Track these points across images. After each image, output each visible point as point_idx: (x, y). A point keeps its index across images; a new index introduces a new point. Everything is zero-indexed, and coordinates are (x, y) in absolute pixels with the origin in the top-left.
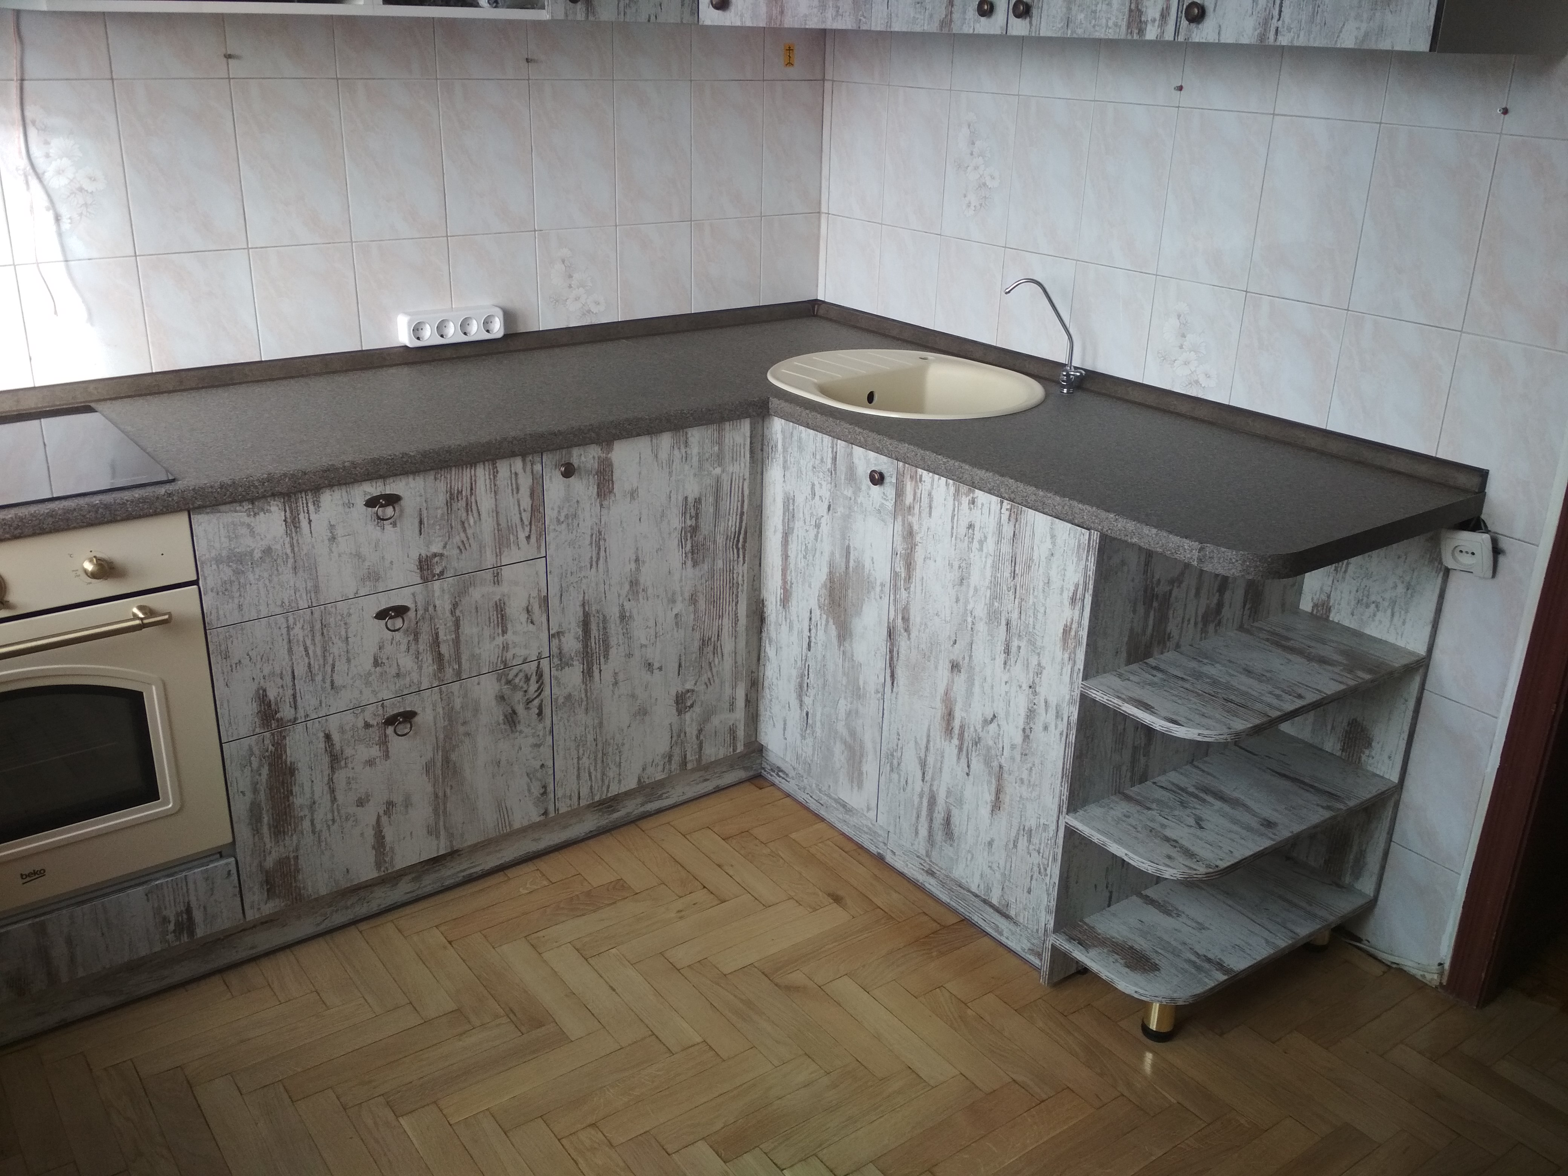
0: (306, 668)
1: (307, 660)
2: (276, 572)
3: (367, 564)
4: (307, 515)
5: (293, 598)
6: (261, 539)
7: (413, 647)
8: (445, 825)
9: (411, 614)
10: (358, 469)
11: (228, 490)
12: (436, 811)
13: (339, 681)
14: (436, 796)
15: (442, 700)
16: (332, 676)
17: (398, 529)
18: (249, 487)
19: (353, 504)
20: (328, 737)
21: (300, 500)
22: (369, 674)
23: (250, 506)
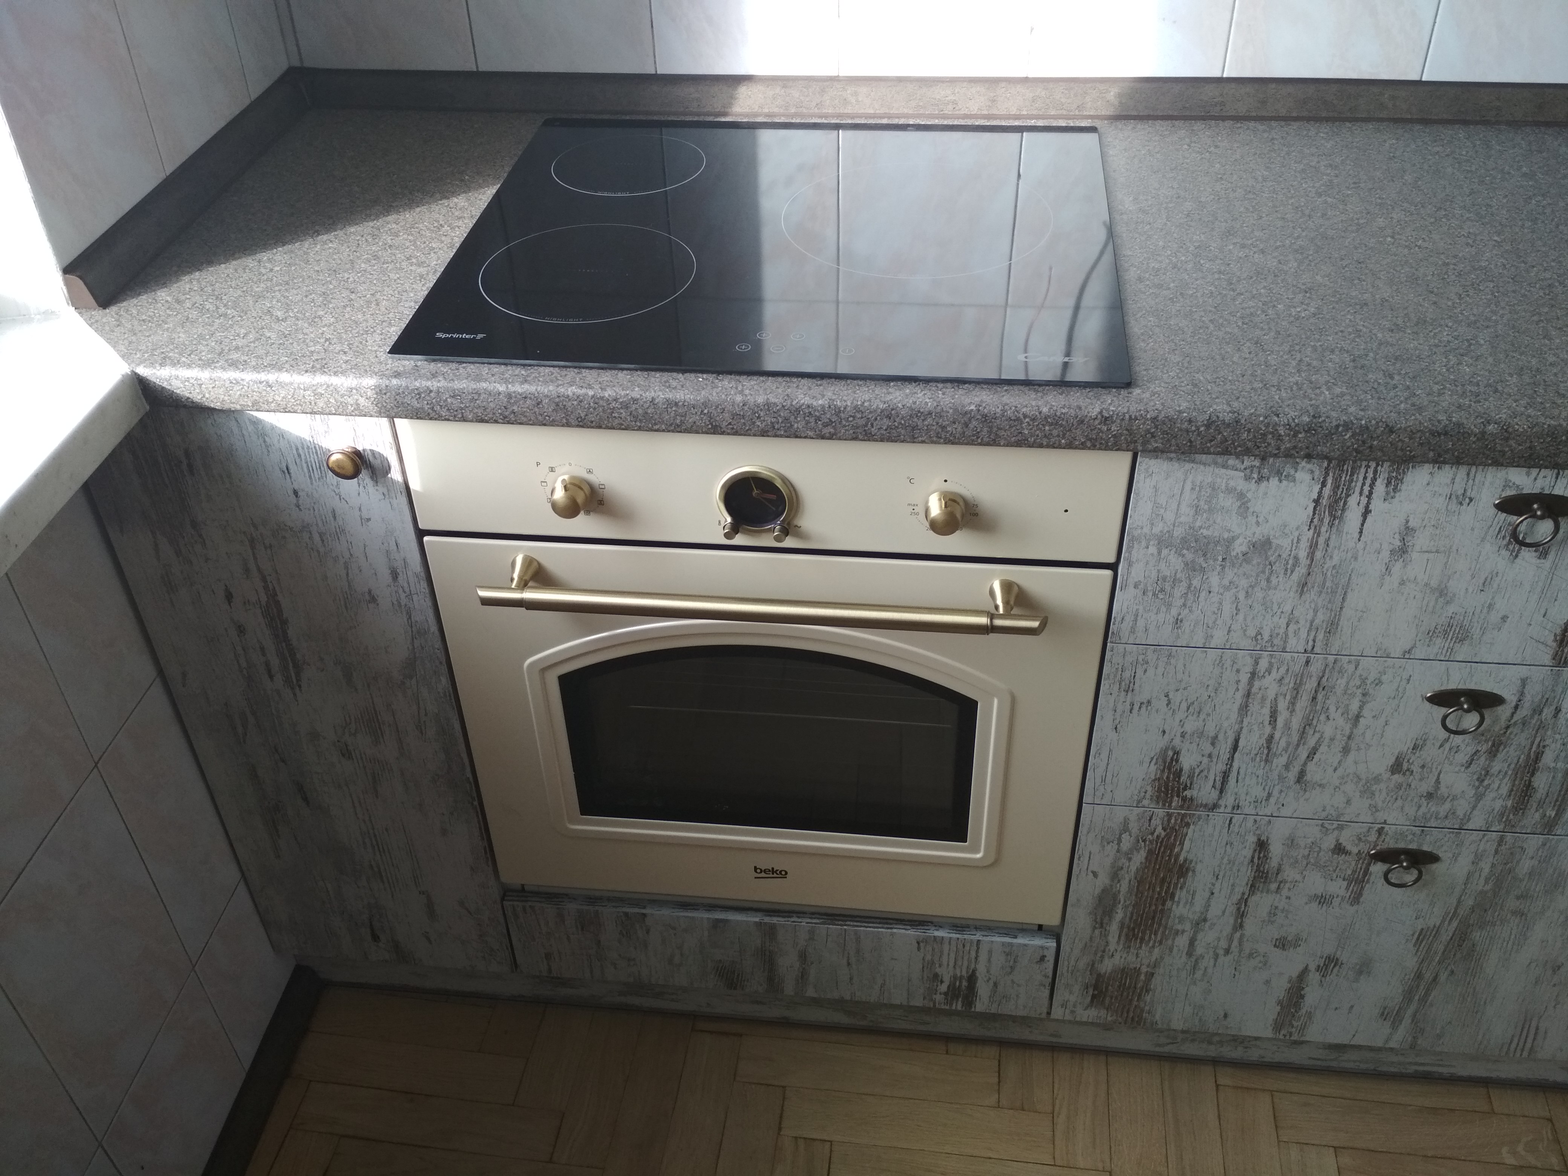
0: (1263, 741)
1: (1268, 730)
2: (1264, 583)
3: (1451, 609)
4: (1364, 500)
5: (1282, 631)
6: (1258, 523)
7: (1483, 760)
8: (1414, 1015)
9: (1503, 712)
10: (1512, 442)
11: (1220, 433)
12: (1408, 995)
13: (1314, 772)
14: (1419, 976)
15: (1496, 852)
16: (1305, 764)
17: (1547, 563)
18: (1264, 435)
19: (1471, 500)
20: (1262, 845)
21: (1363, 470)
22: (1377, 779)
23: (1257, 463)
